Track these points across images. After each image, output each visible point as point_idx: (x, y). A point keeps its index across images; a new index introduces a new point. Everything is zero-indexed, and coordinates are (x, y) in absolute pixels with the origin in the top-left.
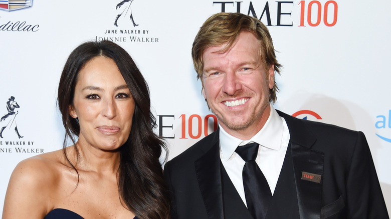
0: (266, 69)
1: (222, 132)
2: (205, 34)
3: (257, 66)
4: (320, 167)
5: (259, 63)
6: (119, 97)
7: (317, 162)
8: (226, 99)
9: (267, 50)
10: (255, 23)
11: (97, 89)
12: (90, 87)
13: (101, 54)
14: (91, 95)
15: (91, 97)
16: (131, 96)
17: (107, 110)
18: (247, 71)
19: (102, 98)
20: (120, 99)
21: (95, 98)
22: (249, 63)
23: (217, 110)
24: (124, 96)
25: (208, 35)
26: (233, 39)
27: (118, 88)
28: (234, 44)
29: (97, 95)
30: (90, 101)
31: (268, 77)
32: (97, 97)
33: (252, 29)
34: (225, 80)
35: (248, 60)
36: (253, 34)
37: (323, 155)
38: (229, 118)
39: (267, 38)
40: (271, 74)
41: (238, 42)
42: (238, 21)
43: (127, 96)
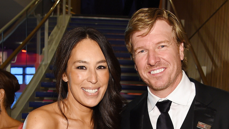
0: (177, 46)
1: (149, 93)
2: (133, 24)
3: (170, 44)
4: (212, 120)
5: (172, 42)
6: (99, 69)
7: (209, 116)
8: (151, 69)
9: (177, 32)
10: (167, 14)
11: (85, 62)
12: (80, 61)
13: (88, 37)
14: (80, 67)
15: (80, 68)
16: (107, 67)
17: (91, 78)
18: (163, 48)
19: (88, 69)
20: (100, 70)
21: (83, 69)
22: (164, 42)
23: (145, 78)
24: (102, 68)
25: (134, 24)
26: (152, 25)
27: (99, 62)
28: (152, 29)
29: (84, 67)
30: (79, 70)
31: (179, 52)
32: (84, 68)
33: (165, 18)
34: (148, 56)
35: (163, 40)
36: (166, 21)
37: (215, 112)
38: (153, 82)
39: (176, 24)
40: (181, 50)
41: (155, 28)
42: (154, 13)
43: (104, 68)
